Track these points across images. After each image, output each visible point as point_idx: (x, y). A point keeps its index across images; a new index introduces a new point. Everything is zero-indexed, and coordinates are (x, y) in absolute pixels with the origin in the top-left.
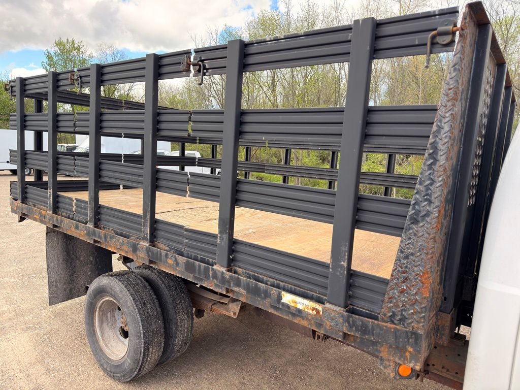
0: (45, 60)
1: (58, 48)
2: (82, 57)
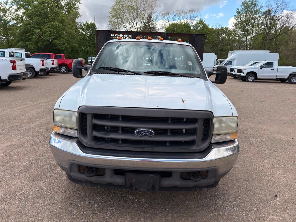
1: (243, 6)
2: (256, 8)
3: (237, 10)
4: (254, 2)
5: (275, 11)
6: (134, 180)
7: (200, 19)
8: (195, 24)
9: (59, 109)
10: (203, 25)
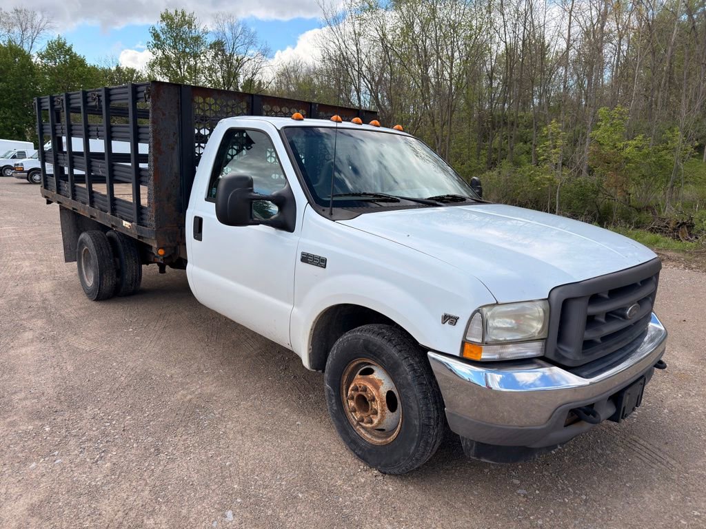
0: (151, 39)
1: (164, 23)
2: (194, 34)
3: (151, 31)
4: (187, 18)
5: (232, 46)
6: (627, 400)
7: (56, 38)
8: (44, 49)
9: (497, 304)
10: (67, 57)
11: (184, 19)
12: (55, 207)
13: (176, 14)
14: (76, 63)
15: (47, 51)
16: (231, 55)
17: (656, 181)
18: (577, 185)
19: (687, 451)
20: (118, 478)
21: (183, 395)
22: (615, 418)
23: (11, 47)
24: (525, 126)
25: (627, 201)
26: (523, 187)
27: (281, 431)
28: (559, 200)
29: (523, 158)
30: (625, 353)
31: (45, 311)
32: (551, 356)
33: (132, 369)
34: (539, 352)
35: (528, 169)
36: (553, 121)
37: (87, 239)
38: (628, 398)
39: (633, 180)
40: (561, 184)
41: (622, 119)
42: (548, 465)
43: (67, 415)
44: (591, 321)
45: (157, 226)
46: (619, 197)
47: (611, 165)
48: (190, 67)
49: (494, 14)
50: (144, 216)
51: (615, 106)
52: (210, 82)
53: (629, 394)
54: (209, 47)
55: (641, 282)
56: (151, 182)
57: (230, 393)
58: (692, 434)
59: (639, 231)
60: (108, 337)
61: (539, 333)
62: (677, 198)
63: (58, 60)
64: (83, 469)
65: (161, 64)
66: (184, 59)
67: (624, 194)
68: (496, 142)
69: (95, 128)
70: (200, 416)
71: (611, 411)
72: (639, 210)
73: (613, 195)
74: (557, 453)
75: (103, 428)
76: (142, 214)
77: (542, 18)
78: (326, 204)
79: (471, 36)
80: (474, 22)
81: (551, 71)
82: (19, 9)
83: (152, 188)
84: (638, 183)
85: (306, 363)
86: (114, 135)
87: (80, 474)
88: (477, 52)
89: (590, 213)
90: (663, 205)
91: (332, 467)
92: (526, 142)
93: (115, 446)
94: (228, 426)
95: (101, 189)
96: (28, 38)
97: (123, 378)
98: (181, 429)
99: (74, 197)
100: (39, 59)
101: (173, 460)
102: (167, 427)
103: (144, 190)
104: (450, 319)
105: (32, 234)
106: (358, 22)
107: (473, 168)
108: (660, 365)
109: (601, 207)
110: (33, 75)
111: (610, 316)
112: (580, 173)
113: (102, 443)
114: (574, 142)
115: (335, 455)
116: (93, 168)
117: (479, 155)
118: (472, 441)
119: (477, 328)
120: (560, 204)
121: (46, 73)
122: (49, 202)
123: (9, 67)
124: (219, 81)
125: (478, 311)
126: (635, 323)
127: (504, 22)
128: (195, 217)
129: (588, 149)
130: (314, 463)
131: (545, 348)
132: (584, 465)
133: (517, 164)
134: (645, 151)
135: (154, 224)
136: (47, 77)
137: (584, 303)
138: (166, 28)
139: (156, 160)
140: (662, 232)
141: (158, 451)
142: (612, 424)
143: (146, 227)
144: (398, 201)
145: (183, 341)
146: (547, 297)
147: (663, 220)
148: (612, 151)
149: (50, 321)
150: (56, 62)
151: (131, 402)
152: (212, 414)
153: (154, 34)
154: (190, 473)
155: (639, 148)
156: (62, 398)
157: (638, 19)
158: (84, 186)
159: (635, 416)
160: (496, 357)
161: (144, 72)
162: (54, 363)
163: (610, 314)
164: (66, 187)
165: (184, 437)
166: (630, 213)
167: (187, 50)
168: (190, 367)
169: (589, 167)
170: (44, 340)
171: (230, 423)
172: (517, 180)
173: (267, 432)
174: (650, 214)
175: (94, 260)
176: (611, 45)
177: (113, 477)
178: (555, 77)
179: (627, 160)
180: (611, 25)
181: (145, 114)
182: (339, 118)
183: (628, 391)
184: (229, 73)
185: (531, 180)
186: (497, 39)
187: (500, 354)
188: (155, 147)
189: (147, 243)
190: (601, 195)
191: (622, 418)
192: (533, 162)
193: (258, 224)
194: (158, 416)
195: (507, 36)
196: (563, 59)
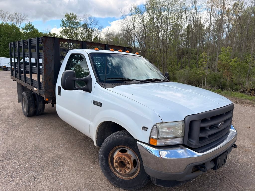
0: (62, 23)
1: (66, 18)
2: (76, 21)
3: (61, 20)
4: (74, 16)
5: (90, 25)
6: (219, 161)
7: (28, 23)
8: (24, 27)
9: (163, 122)
10: (32, 29)
11: (73, 16)
12: (15, 82)
13: (70, 14)
14: (35, 31)
15: (25, 27)
16: (90, 29)
17: (242, 74)
18: (213, 75)
19: (246, 182)
20: (17, 189)
21: (51, 155)
22: (214, 168)
23: (13, 26)
24: (195, 54)
25: (232, 81)
26: (193, 76)
27: (85, 171)
28: (206, 80)
29: (194, 65)
30: (218, 142)
31: (8, 121)
32: (186, 144)
33: (34, 144)
34: (181, 142)
35: (195, 69)
36: (204, 52)
37: (24, 94)
38: (220, 160)
39: (234, 73)
40: (207, 75)
41: (230, 51)
42: (189, 187)
43: (4, 162)
44: (203, 130)
45: (45, 89)
46: (229, 80)
47: (226, 68)
48: (75, 33)
49: (183, 14)
50: (41, 86)
51: (227, 47)
52: (82, 38)
53: (220, 159)
54: (82, 26)
55: (225, 113)
56: (43, 73)
57: (69, 155)
58: (248, 175)
59: (236, 92)
60: (28, 131)
61: (181, 134)
62: (250, 80)
63: (29, 30)
64: (4, 185)
65: (65, 32)
66: (73, 30)
67: (231, 78)
68: (184, 60)
69: (26, 54)
70: (55, 163)
71: (212, 165)
72: (236, 84)
73: (226, 79)
74: (193, 182)
75: (16, 168)
76: (40, 85)
77: (200, 15)
78: (103, 82)
79: (174, 22)
80: (175, 17)
81: (204, 34)
82: (16, 13)
83: (43, 76)
84: (236, 75)
85: (95, 143)
86: (32, 56)
87: (2, 187)
88: (177, 27)
89: (218, 85)
90: (245, 83)
91: (102, 186)
92: (195, 60)
93: (19, 175)
94: (65, 168)
95: (28, 76)
96: (19, 23)
97: (29, 148)
98: (46, 169)
99: (20, 79)
100: (22, 30)
101: (40, 182)
102: (41, 168)
103: (41, 76)
104: (145, 128)
105: (11, 92)
106: (134, 17)
107: (175, 69)
108: (235, 146)
109: (222, 83)
110: (20, 35)
111: (211, 127)
112: (214, 71)
113: (14, 174)
114: (212, 60)
115: (104, 181)
116: (26, 68)
117: (177, 64)
118: (155, 178)
119: (155, 132)
120: (207, 82)
121: (24, 35)
122: (13, 81)
123: (12, 32)
124: (85, 37)
125: (155, 125)
126: (224, 129)
127: (186, 17)
128: (59, 87)
129: (217, 62)
130: (95, 184)
131: (183, 140)
132: (203, 187)
133: (191, 67)
134: (238, 63)
135: (44, 89)
136: (25, 36)
137: (199, 123)
138: (67, 19)
139: (45, 66)
140: (244, 93)
141: (35, 178)
142: (213, 171)
143: (42, 90)
144: (133, 81)
145: (56, 133)
146: (184, 120)
147: (245, 88)
148: (226, 63)
149: (8, 125)
150: (28, 31)
151: (30, 157)
152: (60, 163)
153: (62, 21)
154: (45, 188)
155: (236, 62)
156: (4, 155)
157: (236, 16)
158: (23, 74)
159: (226, 167)
160: (163, 144)
161: (59, 35)
162: (5, 141)
163: (212, 126)
164: (18, 75)
165: (47, 172)
166: (233, 86)
167: (74, 27)
168: (56, 143)
169: (218, 69)
170: (4, 132)
171: (66, 167)
172: (191, 73)
173: (79, 171)
174: (240, 86)
175: (27, 102)
176: (226, 25)
177: (15, 189)
178: (206, 36)
179: (232, 66)
180: (225, 18)
181: (41, 48)
182: (113, 50)
183: (220, 157)
184: (89, 35)
185: (196, 73)
186: (184, 23)
187: (165, 143)
188: (45, 61)
189: (42, 96)
190: (222, 79)
191: (218, 168)
192: (197, 67)
193: (77, 90)
194: (39, 163)
195: (187, 22)
196: (208, 30)
